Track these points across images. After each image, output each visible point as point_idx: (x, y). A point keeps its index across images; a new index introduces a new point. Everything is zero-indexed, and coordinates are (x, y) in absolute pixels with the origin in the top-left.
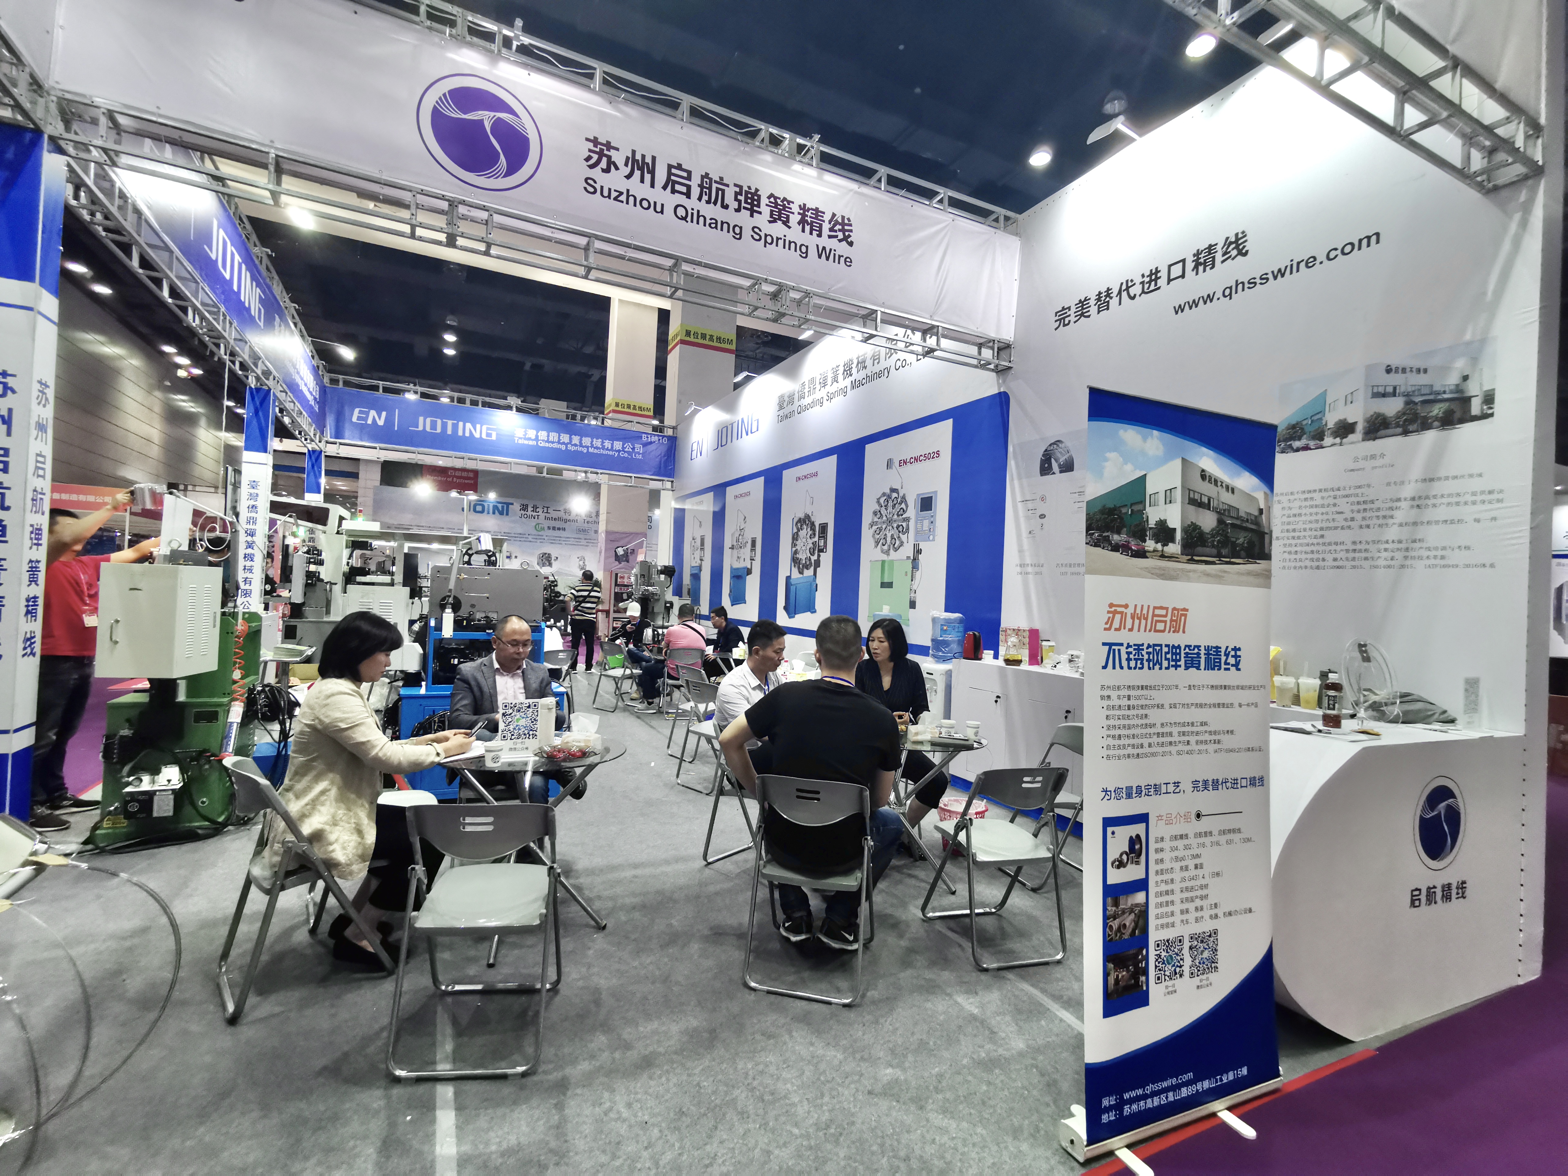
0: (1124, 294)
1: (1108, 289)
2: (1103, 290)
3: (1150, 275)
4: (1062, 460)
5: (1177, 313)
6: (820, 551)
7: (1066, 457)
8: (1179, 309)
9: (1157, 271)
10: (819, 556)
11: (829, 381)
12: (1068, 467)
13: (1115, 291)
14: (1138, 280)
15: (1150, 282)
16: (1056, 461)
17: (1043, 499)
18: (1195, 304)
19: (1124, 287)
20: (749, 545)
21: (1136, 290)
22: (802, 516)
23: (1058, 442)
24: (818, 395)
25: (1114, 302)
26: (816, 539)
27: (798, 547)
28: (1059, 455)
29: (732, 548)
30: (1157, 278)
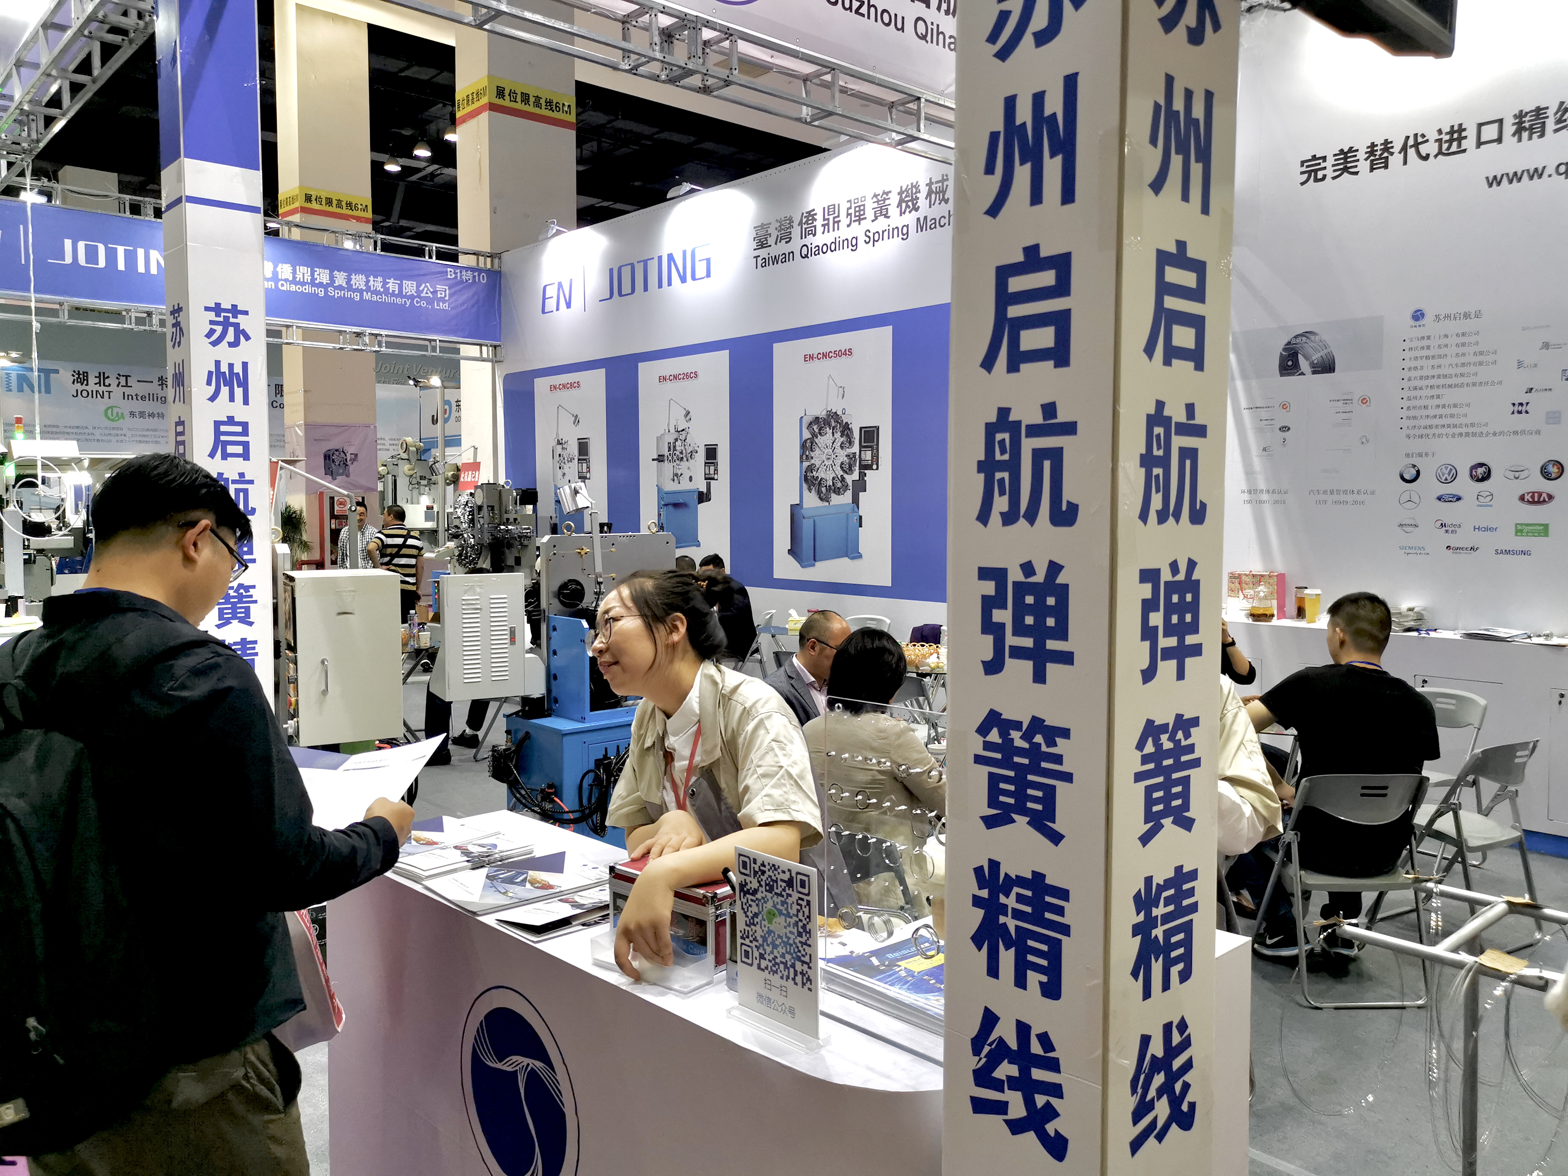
0: (1411, 152)
1: (1386, 142)
2: (1379, 141)
3: (1452, 132)
4: (1316, 357)
5: (1490, 185)
6: (865, 467)
7: (1322, 353)
8: (1494, 181)
9: (1461, 129)
10: (862, 475)
11: (869, 214)
12: (1326, 367)
13: (1397, 146)
14: (1432, 136)
15: (1450, 141)
16: (1306, 358)
17: (1284, 406)
18: (1516, 177)
19: (1411, 142)
20: (701, 456)
21: (1430, 148)
22: (822, 414)
23: (1306, 334)
24: (844, 232)
25: (1396, 160)
26: (856, 449)
27: (816, 461)
28: (1311, 351)
29: (660, 459)
30: (1460, 139)
